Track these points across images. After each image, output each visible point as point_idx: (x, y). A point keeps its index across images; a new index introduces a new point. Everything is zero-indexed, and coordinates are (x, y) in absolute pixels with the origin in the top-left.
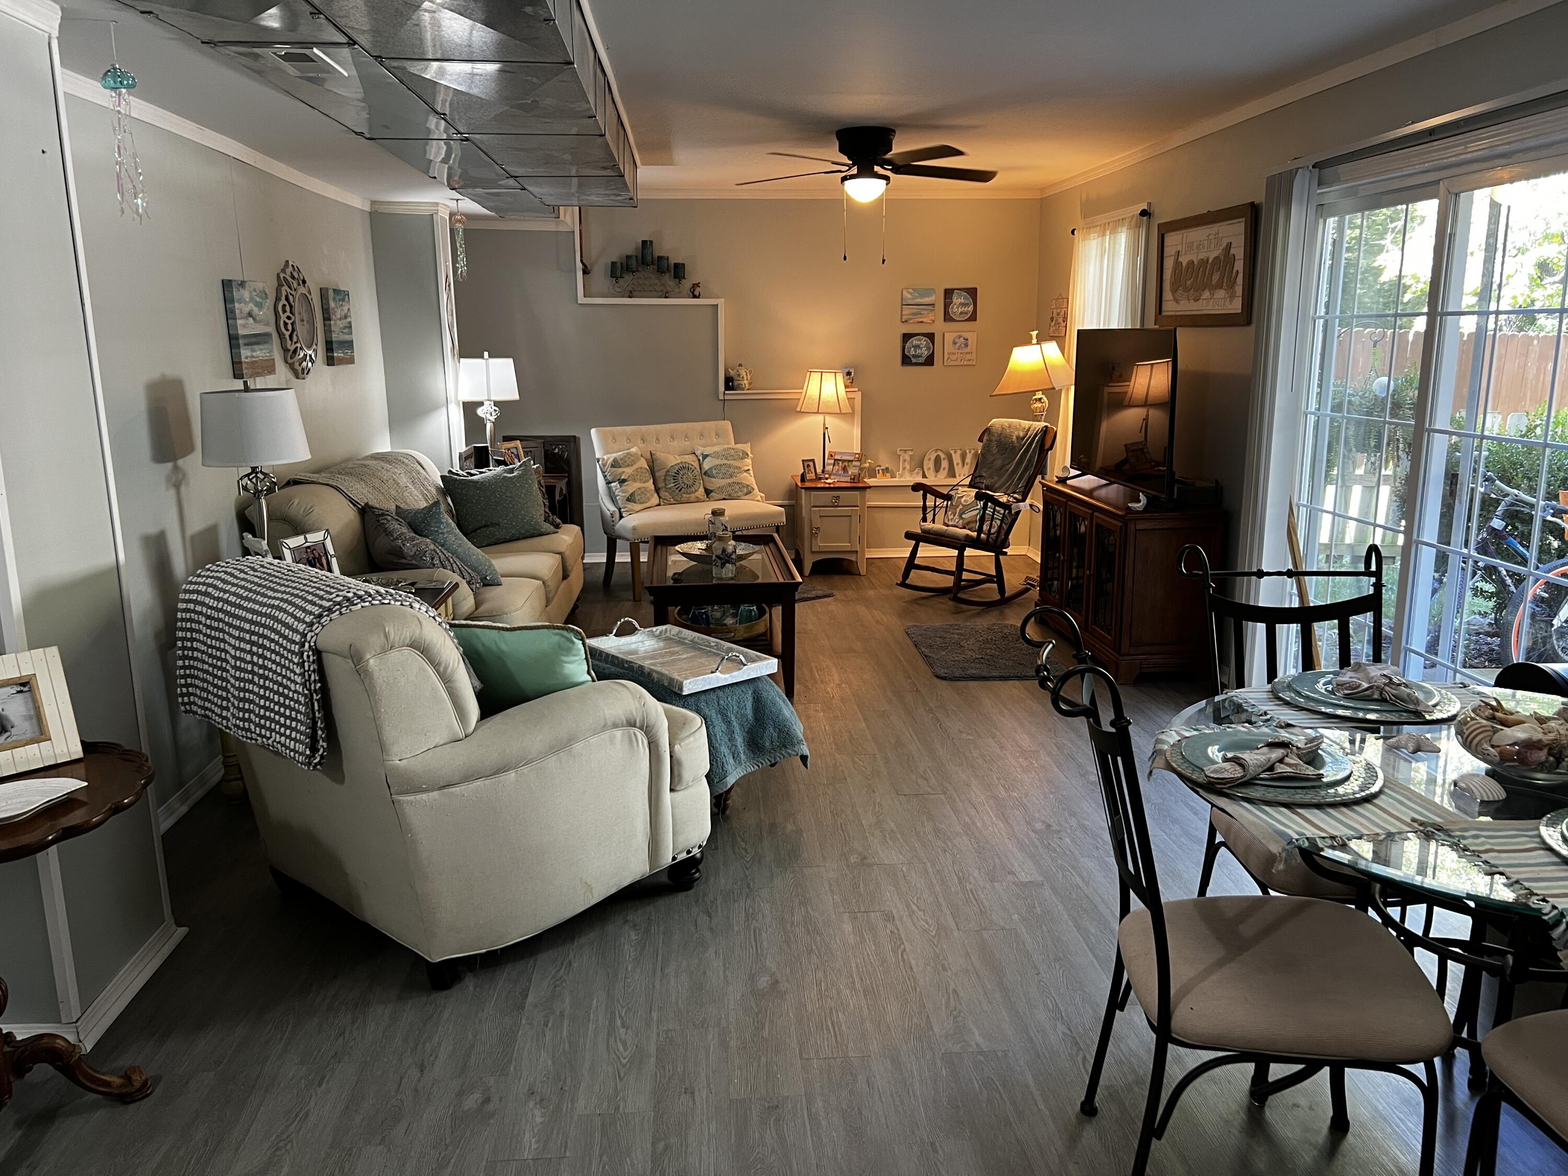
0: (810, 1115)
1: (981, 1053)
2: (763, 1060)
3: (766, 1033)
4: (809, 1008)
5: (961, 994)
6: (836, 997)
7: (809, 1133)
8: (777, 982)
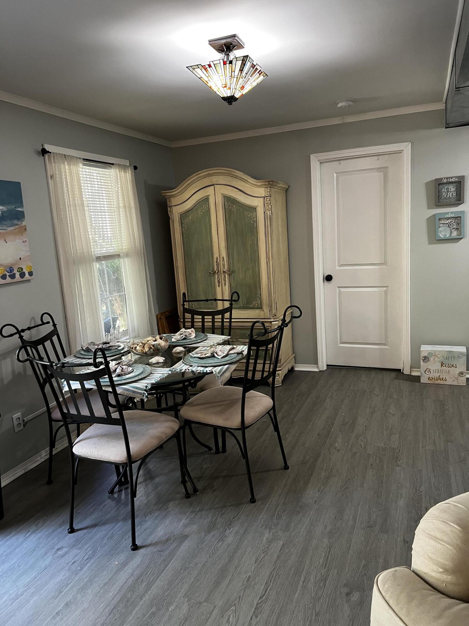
0: (356, 521)
1: (271, 529)
2: (368, 549)
3: (364, 562)
4: (336, 571)
5: (254, 560)
6: (318, 575)
7: (358, 515)
8: (348, 594)
